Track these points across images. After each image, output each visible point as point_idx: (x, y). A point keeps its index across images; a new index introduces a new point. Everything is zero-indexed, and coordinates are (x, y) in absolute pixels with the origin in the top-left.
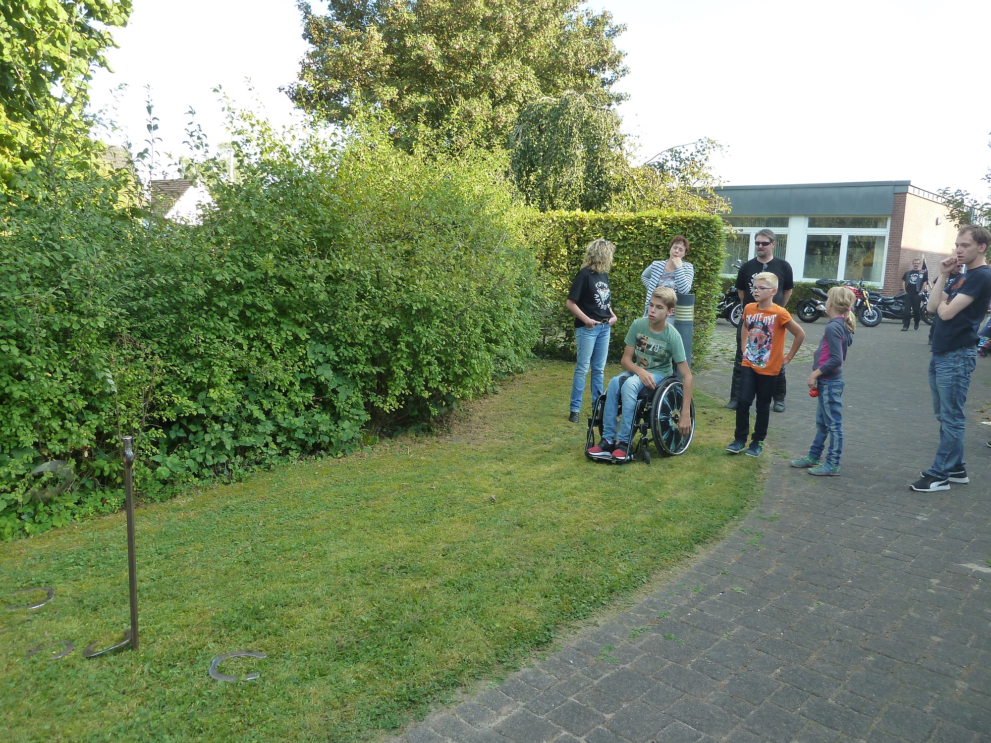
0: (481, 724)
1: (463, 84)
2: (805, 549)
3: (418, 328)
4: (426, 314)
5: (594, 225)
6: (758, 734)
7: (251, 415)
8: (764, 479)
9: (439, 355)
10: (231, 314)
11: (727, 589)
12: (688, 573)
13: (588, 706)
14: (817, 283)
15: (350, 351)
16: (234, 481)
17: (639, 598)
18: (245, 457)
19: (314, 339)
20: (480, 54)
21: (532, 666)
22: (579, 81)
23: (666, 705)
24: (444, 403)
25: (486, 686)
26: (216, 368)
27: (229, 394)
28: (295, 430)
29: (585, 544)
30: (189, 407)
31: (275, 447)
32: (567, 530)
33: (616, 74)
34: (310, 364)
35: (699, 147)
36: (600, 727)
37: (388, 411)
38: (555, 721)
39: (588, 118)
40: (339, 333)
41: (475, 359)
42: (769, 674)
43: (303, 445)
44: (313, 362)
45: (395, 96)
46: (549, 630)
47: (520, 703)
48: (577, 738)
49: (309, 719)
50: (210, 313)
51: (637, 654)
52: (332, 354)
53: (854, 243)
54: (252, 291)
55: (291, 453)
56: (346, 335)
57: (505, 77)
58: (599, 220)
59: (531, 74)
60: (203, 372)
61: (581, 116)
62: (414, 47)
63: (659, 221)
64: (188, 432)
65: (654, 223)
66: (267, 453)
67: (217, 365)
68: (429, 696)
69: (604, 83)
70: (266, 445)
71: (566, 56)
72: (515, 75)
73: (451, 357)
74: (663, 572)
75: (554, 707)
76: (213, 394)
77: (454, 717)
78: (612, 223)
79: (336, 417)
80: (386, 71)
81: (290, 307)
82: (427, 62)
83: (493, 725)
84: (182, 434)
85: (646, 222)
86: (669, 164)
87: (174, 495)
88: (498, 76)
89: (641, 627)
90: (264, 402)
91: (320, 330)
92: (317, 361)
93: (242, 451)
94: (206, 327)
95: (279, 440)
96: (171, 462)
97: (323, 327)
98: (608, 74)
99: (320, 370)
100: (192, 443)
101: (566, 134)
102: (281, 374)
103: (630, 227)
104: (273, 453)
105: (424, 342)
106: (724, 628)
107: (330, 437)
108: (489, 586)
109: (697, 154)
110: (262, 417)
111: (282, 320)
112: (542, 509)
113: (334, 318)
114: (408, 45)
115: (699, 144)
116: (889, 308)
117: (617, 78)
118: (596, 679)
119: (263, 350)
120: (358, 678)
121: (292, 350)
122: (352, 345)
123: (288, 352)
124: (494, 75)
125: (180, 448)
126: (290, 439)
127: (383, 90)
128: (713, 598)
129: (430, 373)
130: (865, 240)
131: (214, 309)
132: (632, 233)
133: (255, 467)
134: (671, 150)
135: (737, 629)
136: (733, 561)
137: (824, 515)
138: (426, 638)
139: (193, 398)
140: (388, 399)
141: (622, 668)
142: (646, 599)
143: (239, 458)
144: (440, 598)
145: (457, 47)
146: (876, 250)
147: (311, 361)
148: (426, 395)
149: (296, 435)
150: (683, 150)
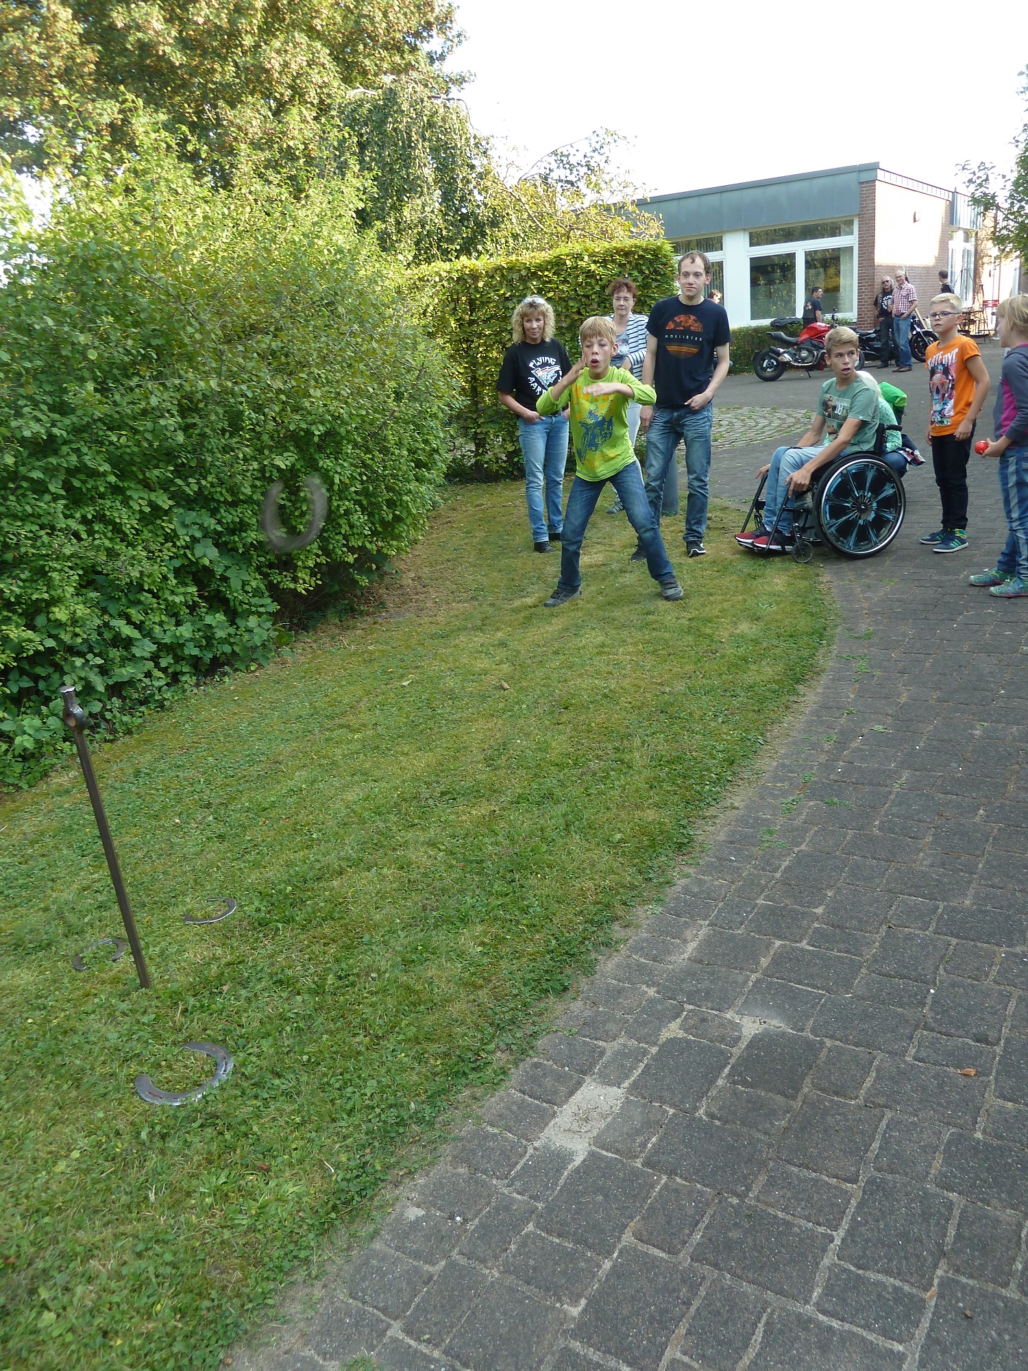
0: (672, 958)
1: (221, 84)
2: (928, 664)
3: (326, 463)
4: (332, 441)
5: (492, 277)
6: (1002, 888)
7: (118, 634)
8: (829, 589)
9: (358, 498)
10: (52, 488)
11: (865, 731)
12: (807, 722)
13: (787, 905)
14: (772, 324)
15: (234, 513)
16: (121, 734)
17: (766, 763)
18: (124, 699)
19: (178, 505)
20: (238, 30)
21: (687, 876)
22: (397, 59)
23: (877, 881)
24: (374, 567)
25: (646, 914)
26: (55, 575)
27: (81, 610)
28: (183, 645)
29: (662, 712)
30: (30, 641)
31: (160, 674)
32: (629, 700)
33: (449, 43)
34: (184, 543)
35: (594, 144)
36: (816, 925)
37: (304, 592)
38: (759, 932)
39: (431, 116)
40: (213, 490)
41: (406, 494)
42: (973, 817)
43: (195, 662)
44: (188, 539)
45: (116, 116)
46: (684, 827)
47: (702, 922)
48: (798, 945)
49: (455, 1009)
50: (19, 492)
51: (807, 831)
52: (211, 523)
53: (813, 261)
54: (74, 446)
55: (184, 679)
56: (224, 491)
57: (286, 65)
58: (499, 269)
59: (324, 55)
60: (34, 585)
61: (420, 114)
62: (130, 27)
63: (586, 258)
64: (36, 678)
65: (579, 263)
66: (153, 686)
67: (55, 570)
68: (587, 942)
69: (431, 59)
70: (148, 675)
71: (372, 19)
72: (302, 59)
73: (375, 498)
74: (775, 726)
75: (747, 917)
76: (60, 614)
77: (631, 959)
78: (520, 271)
79: (233, 616)
80: (90, 74)
81: (132, 463)
82: (157, 51)
83: (686, 956)
84: (26, 683)
85: (568, 262)
86: (554, 175)
87: (45, 775)
88: (275, 63)
89: (791, 798)
90: (132, 612)
91: (187, 489)
92: (192, 537)
93: (116, 690)
94: (20, 514)
95: (163, 663)
96: (30, 726)
97: (188, 485)
98: (435, 43)
99: (199, 550)
100: (46, 693)
101: (403, 147)
102: (147, 566)
103: (546, 273)
104: (161, 684)
105: (337, 481)
106: (890, 777)
107: (231, 644)
108: (577, 791)
109: (593, 154)
110: (135, 634)
111: (126, 484)
112: (579, 680)
113: (202, 470)
114: (120, 25)
115: (595, 139)
116: (870, 346)
117: (450, 50)
118: (775, 871)
119: (109, 535)
120: (483, 944)
121: (150, 527)
122: (234, 504)
123: (146, 532)
124: (269, 63)
125: (27, 705)
126: (178, 659)
127: (95, 108)
128: (854, 745)
129: (352, 526)
130: (819, 256)
131: (25, 484)
132: (550, 282)
133: (143, 709)
134: (555, 153)
135: (906, 775)
136: (852, 696)
137: (926, 618)
138: (537, 873)
139: (31, 626)
140: (299, 575)
141: (799, 851)
142: (775, 764)
143: (116, 702)
144: (523, 821)
145: (201, 20)
146: (843, 267)
147: (184, 539)
148: (350, 559)
149: (187, 652)
150: (572, 151)
